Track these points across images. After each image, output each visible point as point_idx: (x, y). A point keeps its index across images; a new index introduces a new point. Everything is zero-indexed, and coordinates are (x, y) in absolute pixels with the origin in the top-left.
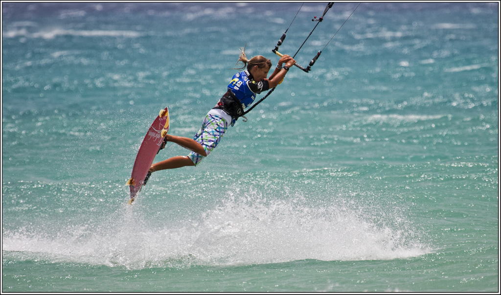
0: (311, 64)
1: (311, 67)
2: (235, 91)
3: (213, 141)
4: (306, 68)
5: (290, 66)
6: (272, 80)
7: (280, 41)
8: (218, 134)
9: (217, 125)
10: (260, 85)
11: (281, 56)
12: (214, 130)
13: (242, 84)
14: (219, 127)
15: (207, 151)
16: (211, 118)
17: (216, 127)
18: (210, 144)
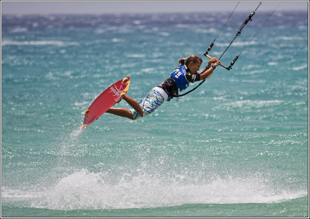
0: (232, 64)
1: (232, 66)
2: (175, 79)
3: (150, 108)
4: (228, 67)
5: (216, 66)
6: (203, 74)
7: (210, 47)
8: (156, 105)
9: (157, 98)
10: (194, 77)
11: (210, 58)
12: (153, 101)
13: (181, 75)
14: (158, 101)
15: (144, 114)
16: (154, 93)
17: (156, 99)
18: (148, 110)
